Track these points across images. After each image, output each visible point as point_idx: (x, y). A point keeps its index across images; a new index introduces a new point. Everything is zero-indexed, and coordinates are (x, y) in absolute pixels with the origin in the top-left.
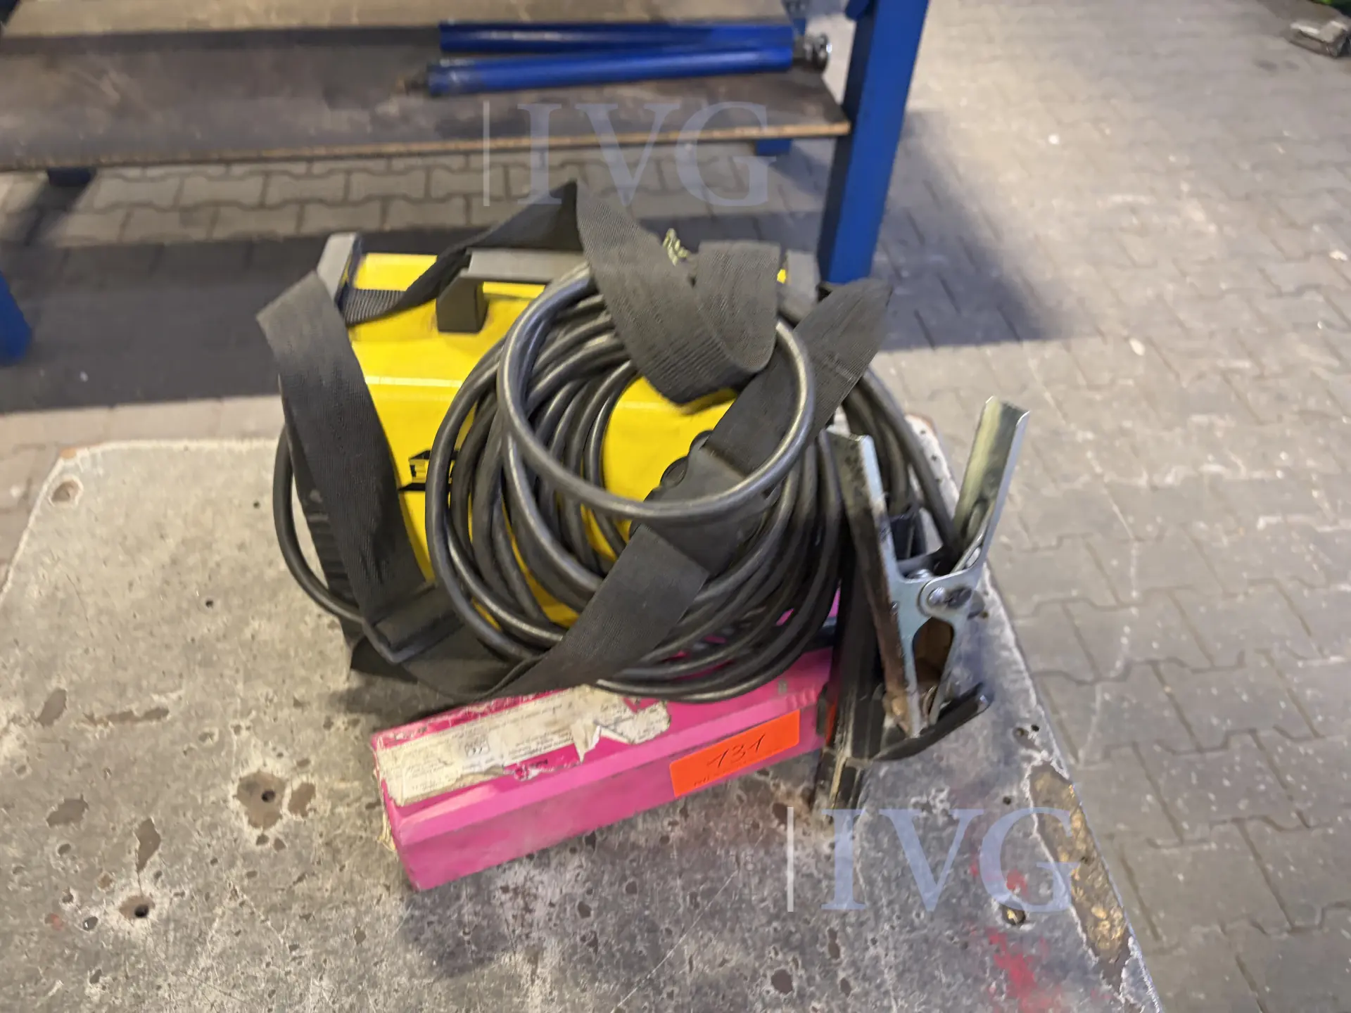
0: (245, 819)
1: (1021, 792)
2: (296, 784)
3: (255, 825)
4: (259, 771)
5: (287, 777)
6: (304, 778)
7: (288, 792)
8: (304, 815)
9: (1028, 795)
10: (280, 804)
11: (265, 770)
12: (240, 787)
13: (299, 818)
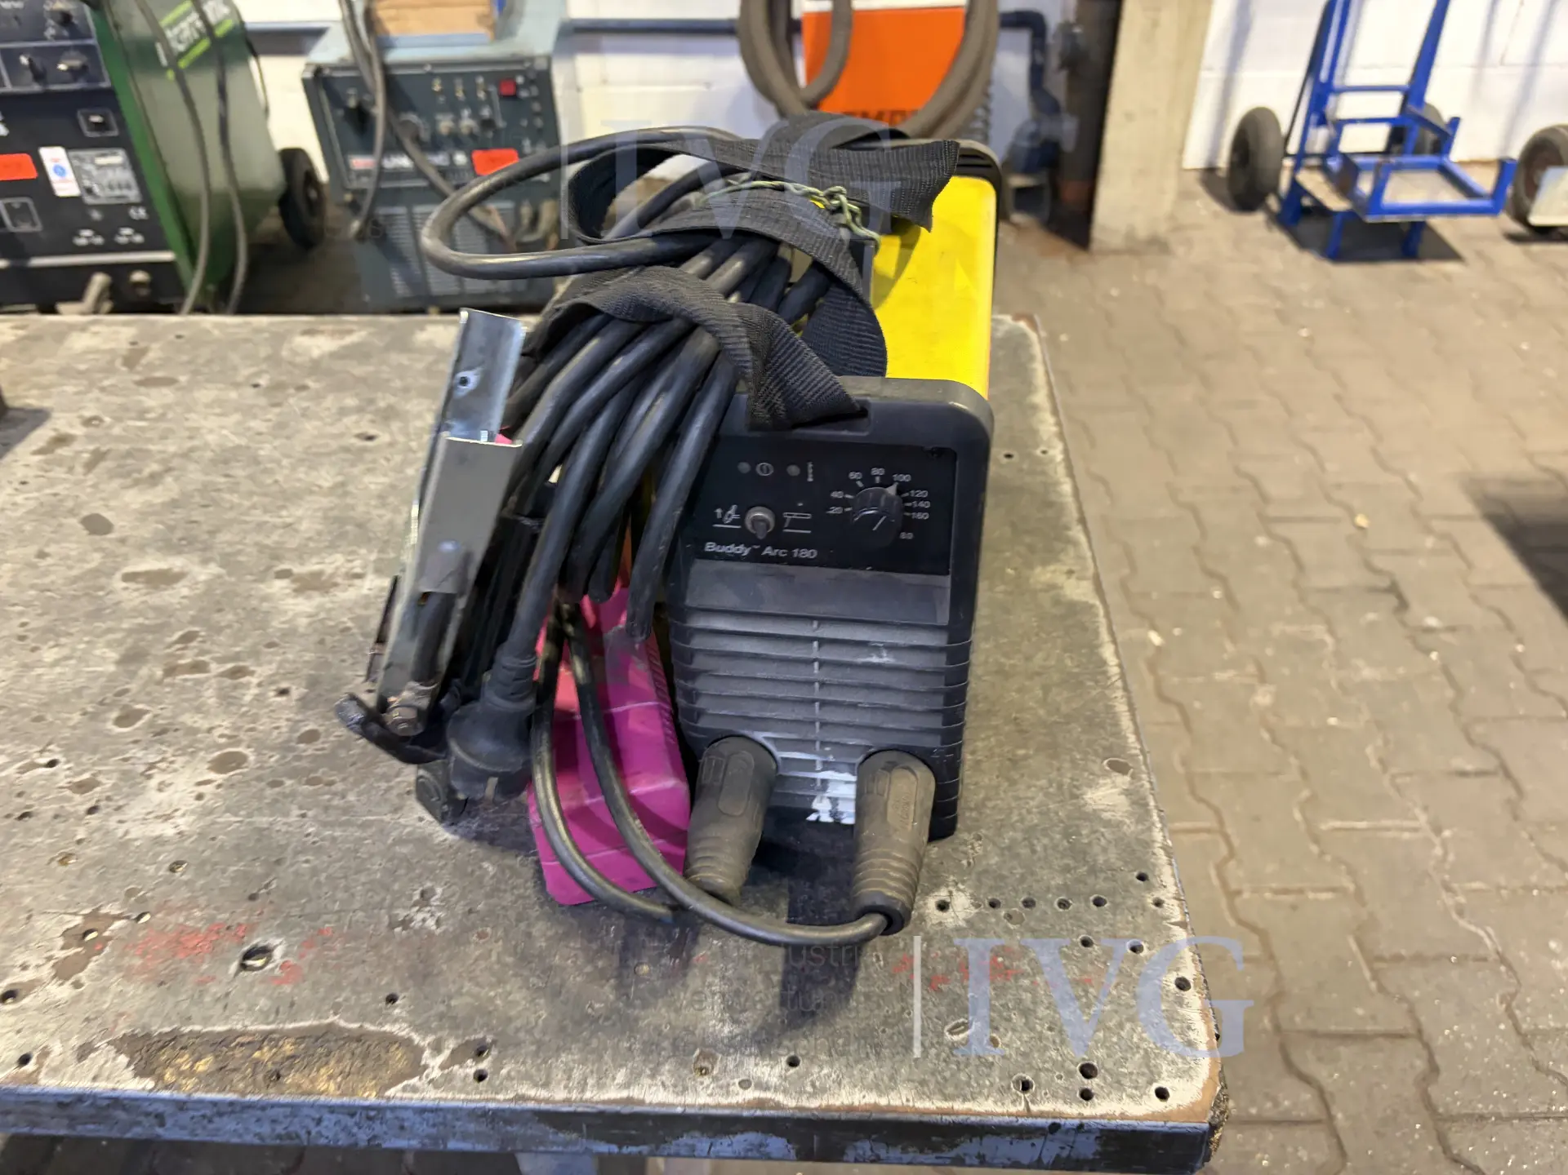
1: (396, 1021)
9: (387, 1028)
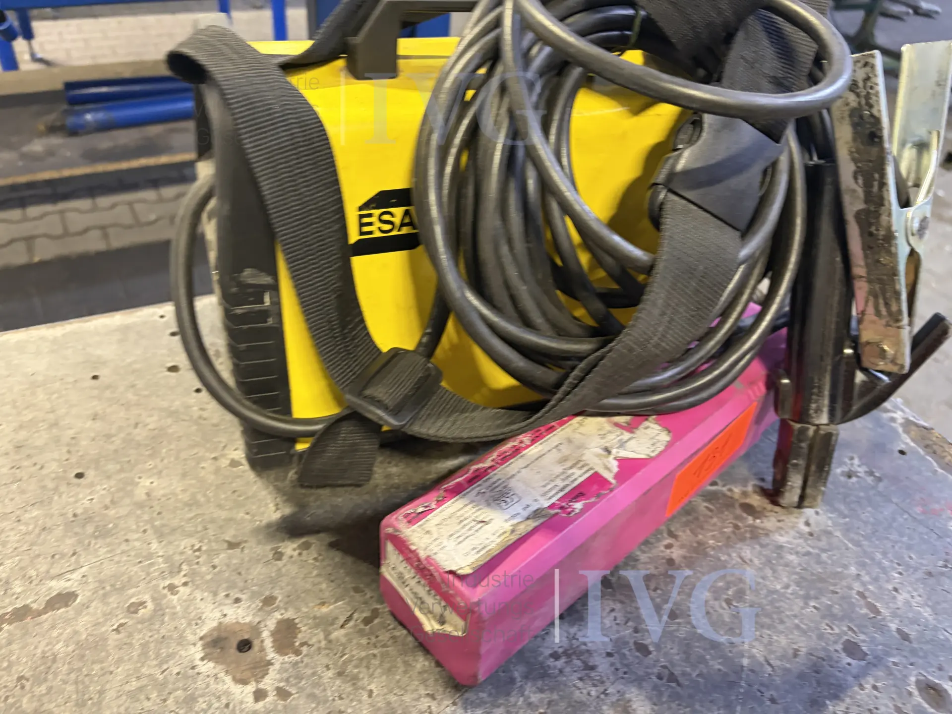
0: (228, 679)
1: (906, 444)
2: (271, 624)
3: (244, 682)
4: (220, 623)
5: (257, 620)
6: (278, 616)
7: (265, 634)
8: (297, 653)
9: (912, 444)
10: (262, 649)
11: (227, 620)
12: (205, 647)
13: (292, 658)
